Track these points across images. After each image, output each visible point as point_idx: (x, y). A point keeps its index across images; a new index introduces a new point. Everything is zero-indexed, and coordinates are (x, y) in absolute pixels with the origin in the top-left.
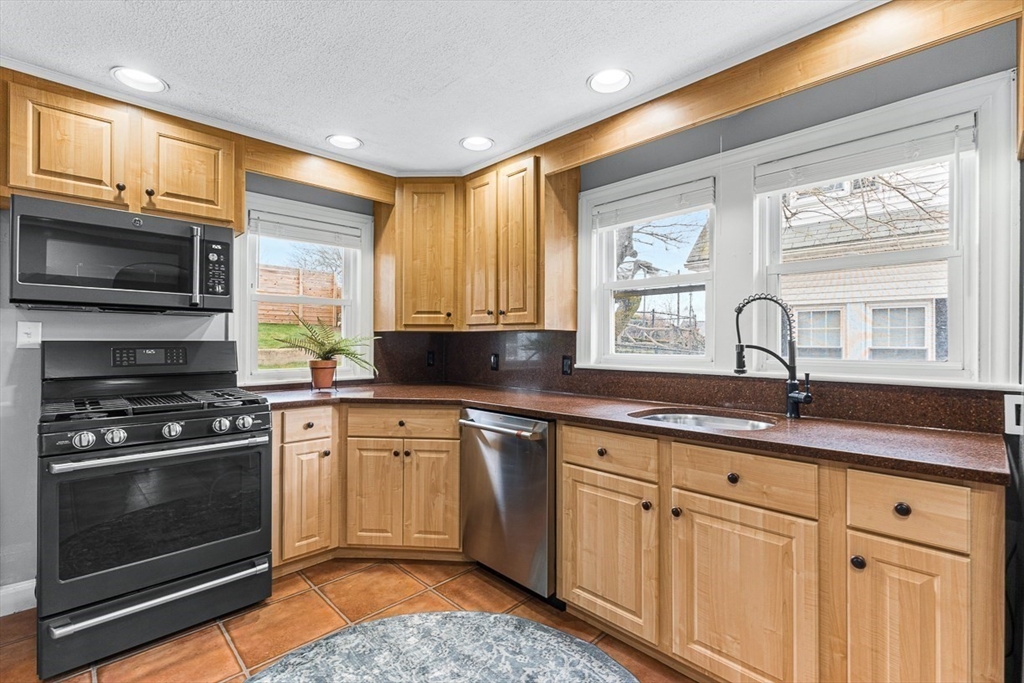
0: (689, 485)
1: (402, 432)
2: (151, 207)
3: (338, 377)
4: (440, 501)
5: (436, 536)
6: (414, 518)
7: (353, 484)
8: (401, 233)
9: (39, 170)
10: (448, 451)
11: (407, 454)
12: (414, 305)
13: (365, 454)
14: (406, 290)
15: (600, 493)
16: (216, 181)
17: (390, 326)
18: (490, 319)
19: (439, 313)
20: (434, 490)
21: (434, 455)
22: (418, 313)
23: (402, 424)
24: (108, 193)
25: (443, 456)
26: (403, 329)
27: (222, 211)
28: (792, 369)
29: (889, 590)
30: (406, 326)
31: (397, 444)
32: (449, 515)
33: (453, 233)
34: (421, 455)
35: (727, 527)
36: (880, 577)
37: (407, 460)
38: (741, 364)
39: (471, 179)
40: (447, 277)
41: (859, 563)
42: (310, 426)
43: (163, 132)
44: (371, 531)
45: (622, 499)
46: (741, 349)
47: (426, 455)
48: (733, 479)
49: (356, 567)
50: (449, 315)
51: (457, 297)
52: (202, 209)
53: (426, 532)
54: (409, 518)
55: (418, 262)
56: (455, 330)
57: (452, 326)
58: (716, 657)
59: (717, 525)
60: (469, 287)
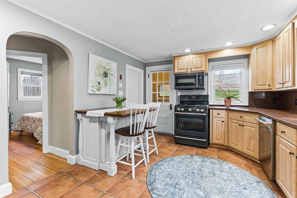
1: (241, 119)
2: (191, 71)
4: (252, 142)
5: (251, 152)
6: (245, 144)
7: (230, 131)
8: (253, 62)
9: (178, 69)
10: (255, 128)
11: (243, 126)
12: (257, 83)
13: (233, 124)
14: (255, 79)
16: (202, 63)
17: (250, 91)
19: (266, 85)
20: (251, 138)
21: (251, 128)
22: (259, 85)
23: (241, 117)
24: (185, 70)
26: (254, 91)
27: (203, 69)
30: (255, 90)
31: (241, 123)
32: (255, 147)
33: (271, 57)
34: (247, 127)
37: (243, 127)
39: (276, 38)
40: (269, 73)
42: (219, 114)
43: (193, 57)
44: (234, 144)
47: (249, 127)
49: (230, 152)
50: (269, 85)
51: (273, 79)
52: (199, 69)
53: (248, 150)
54: (244, 144)
55: (258, 69)
56: (273, 90)
57: (272, 89)
60: (276, 75)
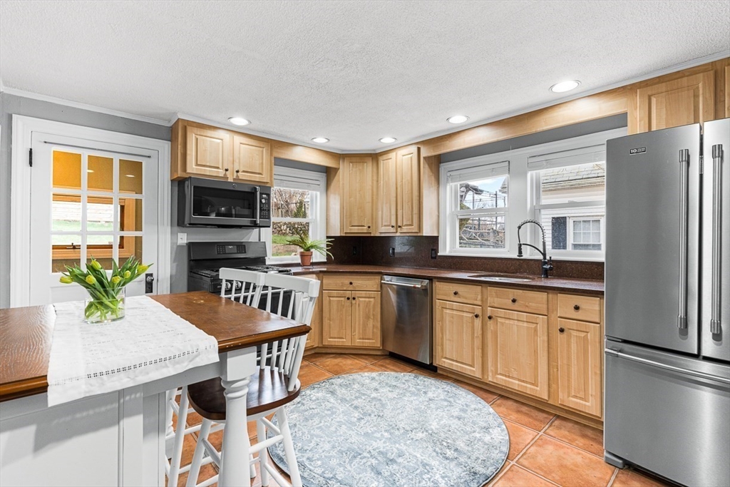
0: (496, 305)
1: (351, 288)
2: (237, 178)
3: (314, 260)
4: (371, 323)
5: (368, 341)
6: (357, 331)
7: (326, 314)
8: (343, 184)
9: (197, 165)
10: (374, 298)
11: (354, 299)
12: (350, 222)
13: (332, 299)
14: (346, 214)
15: (455, 312)
16: (262, 163)
17: (337, 233)
18: (393, 230)
19: (364, 226)
20: (367, 317)
21: (367, 300)
22: (353, 226)
23: (351, 283)
24: (221, 173)
25: (372, 300)
26: (344, 235)
27: (265, 178)
28: (544, 255)
29: (573, 340)
30: (346, 233)
31: (348, 294)
32: (375, 330)
33: (371, 183)
34: (361, 299)
35: (512, 322)
36: (569, 336)
37: (354, 302)
38: (520, 252)
39: (381, 155)
40: (368, 207)
41: (562, 330)
43: (242, 142)
44: (335, 338)
45: (465, 314)
46: (520, 246)
47: (363, 299)
48: (514, 301)
49: (328, 356)
50: (369, 227)
51: (373, 218)
52: (256, 178)
53: (363, 339)
54: (355, 331)
55: (352, 199)
56: (372, 235)
57: (370, 233)
58: (507, 379)
59: (507, 321)
60: (380, 213)
